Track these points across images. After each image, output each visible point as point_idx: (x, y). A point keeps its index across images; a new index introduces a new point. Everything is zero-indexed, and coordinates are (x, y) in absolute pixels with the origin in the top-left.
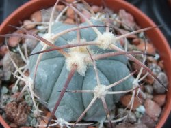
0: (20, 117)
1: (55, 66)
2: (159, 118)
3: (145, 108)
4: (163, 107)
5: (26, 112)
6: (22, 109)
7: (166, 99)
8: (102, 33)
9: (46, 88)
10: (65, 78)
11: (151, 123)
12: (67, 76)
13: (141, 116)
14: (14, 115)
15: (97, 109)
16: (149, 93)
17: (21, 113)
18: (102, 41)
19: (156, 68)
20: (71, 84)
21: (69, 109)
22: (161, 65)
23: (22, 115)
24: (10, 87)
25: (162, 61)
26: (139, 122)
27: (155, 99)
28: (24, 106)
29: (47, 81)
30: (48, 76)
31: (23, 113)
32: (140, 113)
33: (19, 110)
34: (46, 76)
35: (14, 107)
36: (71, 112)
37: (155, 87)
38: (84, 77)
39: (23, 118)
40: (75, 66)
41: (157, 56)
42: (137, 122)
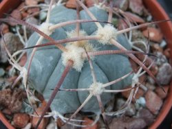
0: (14, 105)
1: (51, 58)
2: (159, 111)
3: (146, 100)
4: (165, 100)
5: (20, 100)
6: (16, 97)
7: (169, 91)
8: (103, 26)
9: (41, 80)
10: (60, 72)
11: (150, 117)
12: (62, 71)
13: (141, 108)
14: (8, 102)
15: (93, 104)
16: (151, 84)
17: (15, 101)
18: (102, 35)
19: (161, 57)
20: (66, 79)
21: (63, 103)
22: (168, 54)
23: (16, 103)
24: (7, 69)
25: (169, 49)
26: (138, 115)
27: (157, 91)
28: (19, 94)
29: (42, 73)
30: (43, 69)
31: (18, 101)
32: (140, 105)
33: (13, 98)
34: (41, 68)
35: (9, 95)
36: (65, 106)
37: (158, 78)
38: (80, 73)
39: (17, 106)
40: (71, 61)
41: (164, 44)
42: (136, 114)
